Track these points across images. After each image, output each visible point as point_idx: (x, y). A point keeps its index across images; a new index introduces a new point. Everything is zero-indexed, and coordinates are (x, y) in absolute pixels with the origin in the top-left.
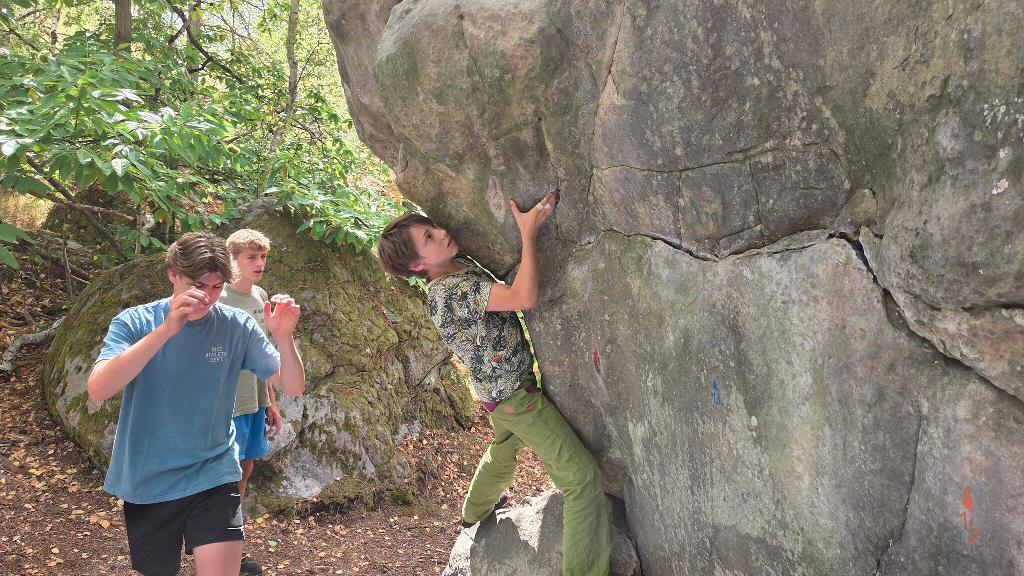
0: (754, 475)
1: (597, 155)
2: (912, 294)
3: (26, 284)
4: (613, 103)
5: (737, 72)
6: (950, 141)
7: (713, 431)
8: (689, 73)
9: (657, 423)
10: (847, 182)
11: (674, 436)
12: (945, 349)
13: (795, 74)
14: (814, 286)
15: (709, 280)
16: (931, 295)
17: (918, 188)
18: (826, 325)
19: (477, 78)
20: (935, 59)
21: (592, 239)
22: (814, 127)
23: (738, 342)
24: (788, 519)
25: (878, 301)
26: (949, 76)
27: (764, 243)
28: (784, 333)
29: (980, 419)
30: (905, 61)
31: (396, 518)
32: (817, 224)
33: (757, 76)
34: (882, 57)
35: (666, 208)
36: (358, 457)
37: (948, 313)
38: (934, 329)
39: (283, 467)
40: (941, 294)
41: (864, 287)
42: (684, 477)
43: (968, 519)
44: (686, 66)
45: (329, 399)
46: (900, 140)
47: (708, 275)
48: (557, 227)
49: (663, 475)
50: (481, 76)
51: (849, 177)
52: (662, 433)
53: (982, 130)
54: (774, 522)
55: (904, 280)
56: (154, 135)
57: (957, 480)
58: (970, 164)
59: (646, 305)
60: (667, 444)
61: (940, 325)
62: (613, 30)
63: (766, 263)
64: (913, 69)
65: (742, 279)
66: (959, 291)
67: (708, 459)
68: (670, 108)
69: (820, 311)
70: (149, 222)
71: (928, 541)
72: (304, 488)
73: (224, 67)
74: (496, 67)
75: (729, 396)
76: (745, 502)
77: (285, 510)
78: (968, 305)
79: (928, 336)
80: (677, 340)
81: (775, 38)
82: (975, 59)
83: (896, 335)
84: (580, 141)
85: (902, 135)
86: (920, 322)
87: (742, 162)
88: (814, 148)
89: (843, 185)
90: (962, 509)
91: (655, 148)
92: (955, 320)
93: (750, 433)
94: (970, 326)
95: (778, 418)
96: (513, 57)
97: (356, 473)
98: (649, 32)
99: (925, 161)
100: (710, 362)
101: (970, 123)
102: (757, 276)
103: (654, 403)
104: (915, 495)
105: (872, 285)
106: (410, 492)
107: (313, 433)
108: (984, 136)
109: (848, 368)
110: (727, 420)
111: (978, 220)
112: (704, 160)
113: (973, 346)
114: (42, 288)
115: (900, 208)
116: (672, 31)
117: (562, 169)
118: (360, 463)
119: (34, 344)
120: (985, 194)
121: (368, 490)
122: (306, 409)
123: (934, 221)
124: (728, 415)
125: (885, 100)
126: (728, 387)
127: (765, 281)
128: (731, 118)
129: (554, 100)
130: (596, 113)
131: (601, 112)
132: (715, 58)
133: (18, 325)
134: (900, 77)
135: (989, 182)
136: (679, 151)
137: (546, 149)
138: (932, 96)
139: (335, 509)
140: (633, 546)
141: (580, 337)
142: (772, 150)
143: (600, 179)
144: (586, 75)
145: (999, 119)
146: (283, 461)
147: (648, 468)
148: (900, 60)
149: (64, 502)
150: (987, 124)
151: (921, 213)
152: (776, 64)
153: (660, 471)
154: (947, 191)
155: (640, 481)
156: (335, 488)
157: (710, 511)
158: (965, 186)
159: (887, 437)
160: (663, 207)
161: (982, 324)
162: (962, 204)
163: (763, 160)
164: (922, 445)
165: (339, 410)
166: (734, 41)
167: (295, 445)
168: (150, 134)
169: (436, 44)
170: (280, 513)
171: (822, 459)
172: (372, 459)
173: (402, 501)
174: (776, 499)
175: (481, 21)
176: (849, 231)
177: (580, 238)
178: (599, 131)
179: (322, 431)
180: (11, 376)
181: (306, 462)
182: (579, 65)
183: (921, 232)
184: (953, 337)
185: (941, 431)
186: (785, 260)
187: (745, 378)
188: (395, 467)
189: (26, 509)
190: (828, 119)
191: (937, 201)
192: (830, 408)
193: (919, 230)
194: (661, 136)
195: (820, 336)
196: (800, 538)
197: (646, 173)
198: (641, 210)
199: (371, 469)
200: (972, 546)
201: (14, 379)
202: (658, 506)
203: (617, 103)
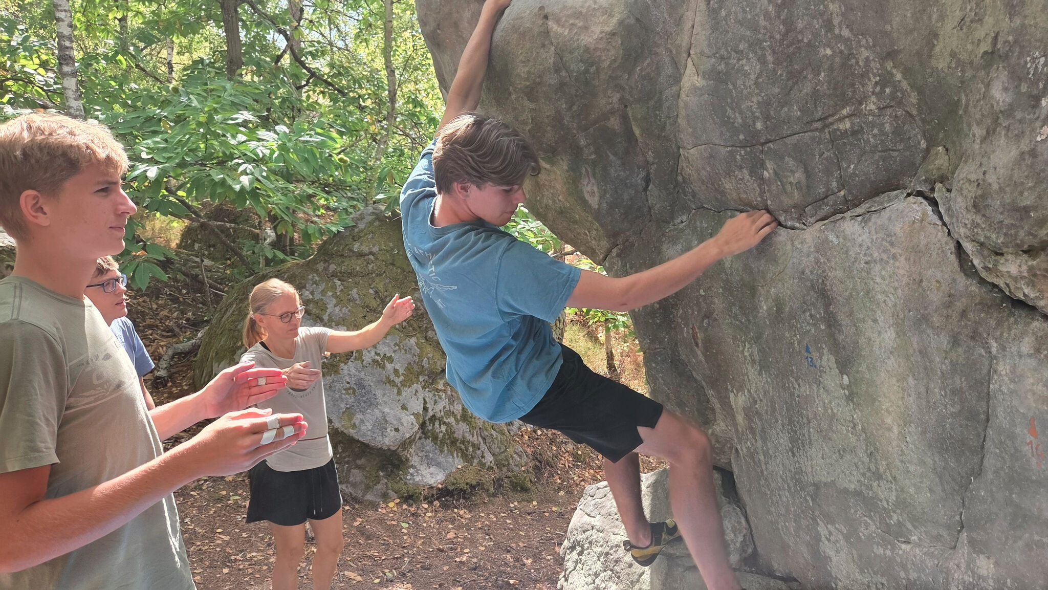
0: (848, 431)
1: (682, 137)
2: (978, 243)
3: (170, 300)
4: (694, 85)
5: (809, 44)
6: (1002, 94)
7: (808, 393)
8: (763, 49)
9: (756, 391)
10: (923, 141)
11: (773, 402)
12: (1010, 292)
13: (864, 40)
14: (892, 244)
15: (797, 248)
16: (993, 242)
17: (978, 141)
18: (905, 280)
19: (564, 73)
20: (987, 17)
21: (684, 218)
22: (888, 90)
23: (827, 305)
24: (881, 470)
25: (951, 253)
26: (998, 33)
27: (848, 207)
28: (868, 292)
29: (1041, 353)
30: (962, 20)
31: (516, 503)
32: (898, 185)
33: (828, 46)
34: (942, 18)
35: (752, 181)
36: (476, 447)
37: (1010, 257)
38: (998, 274)
39: (408, 456)
40: (1002, 239)
41: (939, 241)
42: (784, 440)
43: (1034, 446)
44: (759, 42)
45: (446, 393)
46: (963, 97)
47: (796, 243)
48: (650, 208)
49: (765, 440)
50: (567, 71)
51: (924, 136)
52: (761, 400)
53: (1026, 82)
54: (868, 474)
55: (969, 230)
56: (273, 152)
57: (1022, 411)
58: (1019, 115)
59: (738, 278)
60: (767, 410)
61: (1003, 269)
62: (689, 14)
63: (850, 226)
64: (969, 27)
65: (828, 244)
66: (1016, 235)
67: (805, 420)
68: (747, 84)
69: (898, 268)
70: (270, 236)
71: (1002, 473)
72: (429, 476)
73: (326, 81)
74: (581, 61)
75: (821, 358)
76: (841, 458)
77: (413, 496)
78: (1025, 247)
79: (996, 281)
80: (769, 309)
81: (843, 8)
82: (1017, 15)
83: (968, 283)
84: (665, 123)
85: (965, 91)
86: (986, 268)
87: (821, 130)
88: (889, 111)
89: (920, 144)
90: (1029, 438)
91: (736, 124)
92: (1015, 263)
93: (842, 392)
94: (1028, 266)
95: (867, 376)
96: (596, 49)
97: (476, 461)
98: (723, 13)
99: (983, 115)
100: (802, 327)
101: (1017, 76)
102: (841, 239)
103: (752, 372)
104: (990, 432)
105: (946, 239)
106: (528, 479)
107: (434, 425)
108: (1028, 87)
109: (925, 318)
110: (820, 381)
111: (1027, 166)
112: (784, 132)
113: (1034, 286)
114: (185, 303)
115: (966, 162)
116: (744, 11)
117: (650, 153)
118: (479, 452)
119: (183, 353)
120: (1031, 141)
121: (488, 478)
122: (425, 402)
123: (992, 171)
124: (821, 376)
125: (948, 59)
126: (819, 350)
127: (849, 244)
128: (807, 88)
129: (638, 87)
130: (679, 96)
131: (683, 96)
132: (787, 32)
133: (167, 337)
134: (958, 36)
135: (1033, 130)
136: (759, 126)
137: (634, 134)
138: (986, 53)
139: (459, 494)
140: (742, 514)
141: (677, 314)
142: (849, 116)
143: (687, 159)
144: (667, 60)
145: (1040, 70)
146: (408, 451)
147: (750, 436)
148: (958, 19)
149: (223, 490)
150: (1030, 76)
151: (981, 165)
152: (846, 33)
153: (761, 437)
154: (1002, 142)
155: (745, 450)
156: (457, 476)
157: (810, 470)
158: (1016, 135)
159: (963, 380)
160: (748, 181)
161: (1038, 264)
162: (1014, 153)
163: (841, 126)
164: (993, 384)
165: (456, 403)
166: (804, 14)
167: (418, 436)
168: (268, 151)
169: (524, 45)
170: (409, 498)
171: (908, 408)
172: (489, 448)
173: (520, 488)
174: (869, 452)
175: (564, 19)
176: (924, 188)
177: (672, 218)
178: (683, 113)
179: (442, 423)
180: (168, 381)
181: (429, 452)
182: (659, 51)
183: (981, 183)
184: (1015, 279)
185: (1008, 367)
186: (865, 222)
187: (835, 340)
188: (512, 456)
189: (193, 496)
190: (899, 82)
191: (994, 152)
192: (912, 359)
193: (980, 181)
194: (741, 113)
195: (900, 291)
196: (893, 486)
197: (729, 149)
198: (728, 186)
199: (489, 458)
200: (1038, 472)
201: (170, 384)
202: (762, 472)
203: (698, 85)
